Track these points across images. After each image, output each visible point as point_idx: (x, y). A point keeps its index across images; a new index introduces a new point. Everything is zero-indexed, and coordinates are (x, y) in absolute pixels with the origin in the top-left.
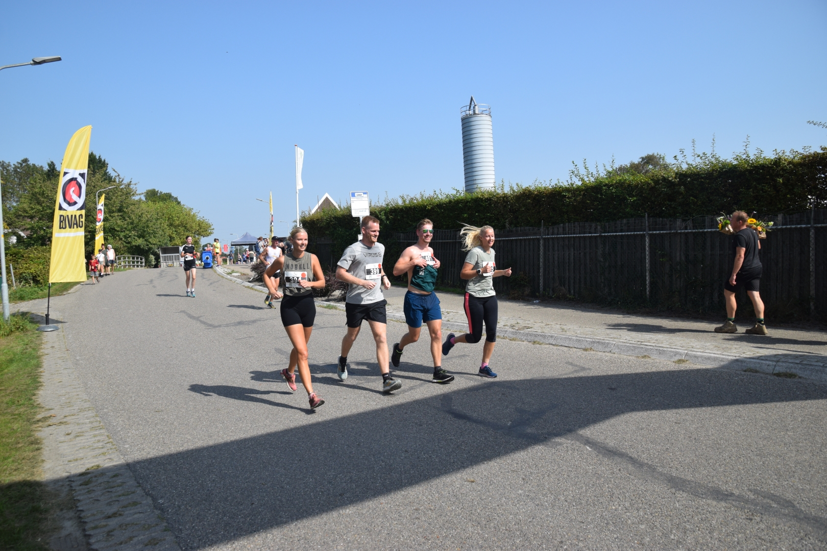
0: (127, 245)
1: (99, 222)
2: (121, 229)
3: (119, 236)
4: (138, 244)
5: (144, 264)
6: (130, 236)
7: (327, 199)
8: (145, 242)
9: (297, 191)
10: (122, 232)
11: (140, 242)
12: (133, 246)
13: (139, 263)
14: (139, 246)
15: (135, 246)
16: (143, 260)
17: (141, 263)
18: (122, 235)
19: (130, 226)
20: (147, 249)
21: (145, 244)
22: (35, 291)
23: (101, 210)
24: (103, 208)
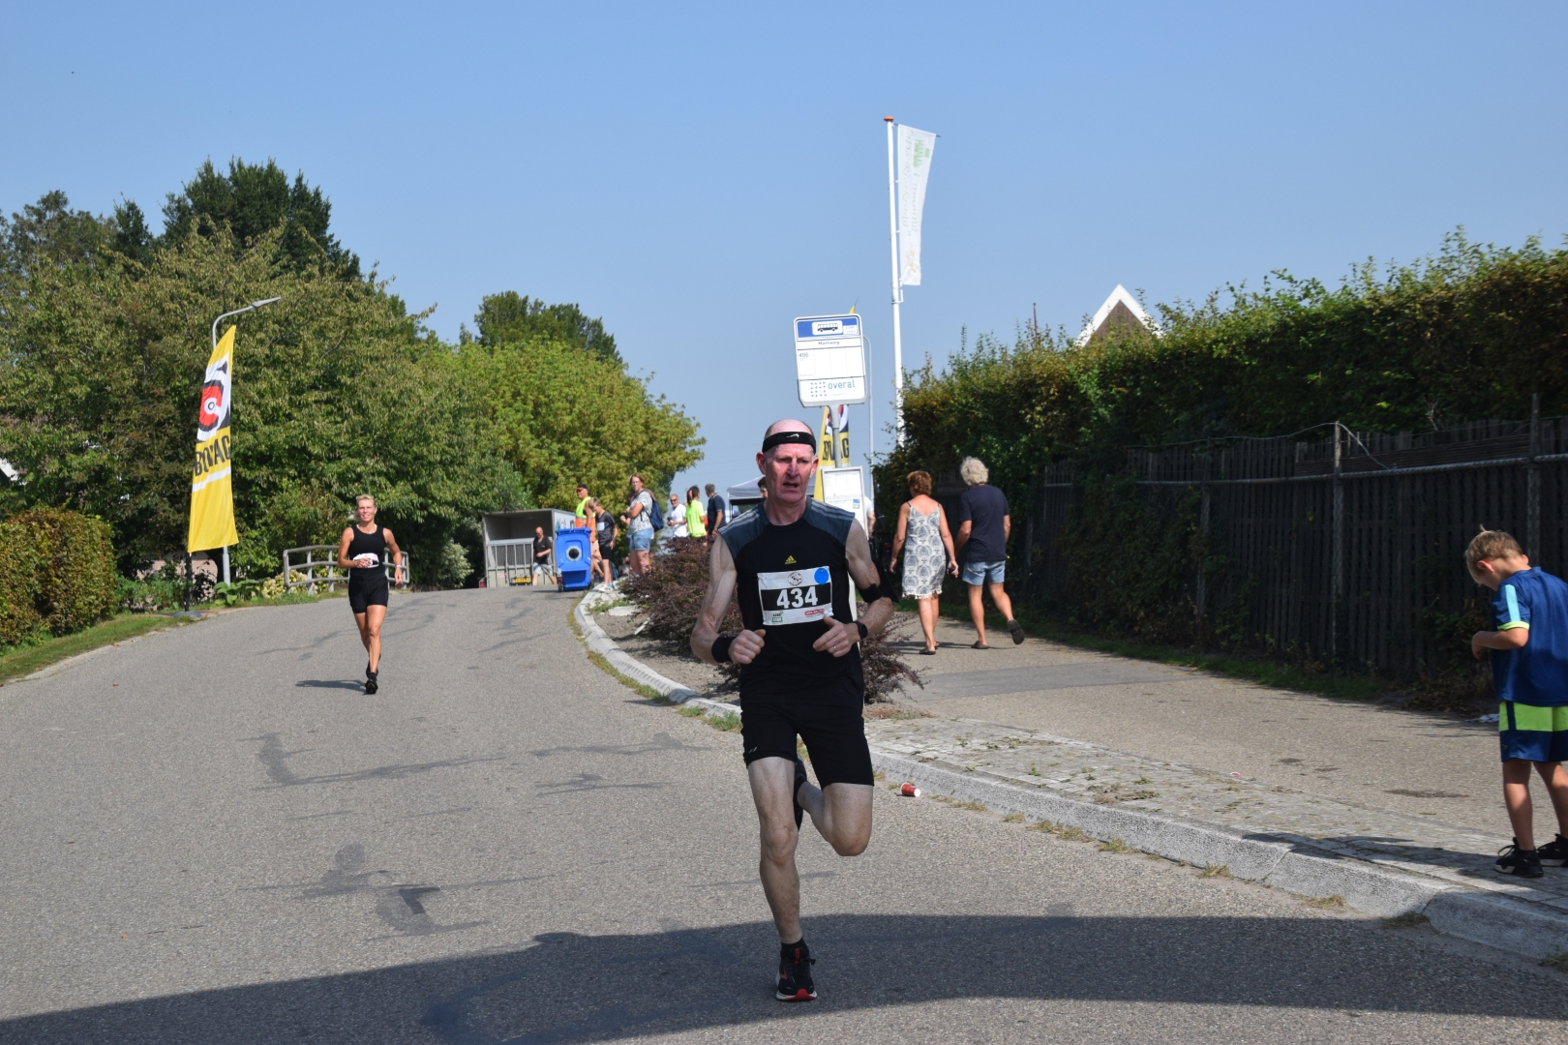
1: (208, 428)
3: (320, 476)
11: (396, 495)
18: (332, 469)
19: (360, 440)
20: (421, 520)
21: (413, 504)
23: (217, 385)
24: (226, 380)
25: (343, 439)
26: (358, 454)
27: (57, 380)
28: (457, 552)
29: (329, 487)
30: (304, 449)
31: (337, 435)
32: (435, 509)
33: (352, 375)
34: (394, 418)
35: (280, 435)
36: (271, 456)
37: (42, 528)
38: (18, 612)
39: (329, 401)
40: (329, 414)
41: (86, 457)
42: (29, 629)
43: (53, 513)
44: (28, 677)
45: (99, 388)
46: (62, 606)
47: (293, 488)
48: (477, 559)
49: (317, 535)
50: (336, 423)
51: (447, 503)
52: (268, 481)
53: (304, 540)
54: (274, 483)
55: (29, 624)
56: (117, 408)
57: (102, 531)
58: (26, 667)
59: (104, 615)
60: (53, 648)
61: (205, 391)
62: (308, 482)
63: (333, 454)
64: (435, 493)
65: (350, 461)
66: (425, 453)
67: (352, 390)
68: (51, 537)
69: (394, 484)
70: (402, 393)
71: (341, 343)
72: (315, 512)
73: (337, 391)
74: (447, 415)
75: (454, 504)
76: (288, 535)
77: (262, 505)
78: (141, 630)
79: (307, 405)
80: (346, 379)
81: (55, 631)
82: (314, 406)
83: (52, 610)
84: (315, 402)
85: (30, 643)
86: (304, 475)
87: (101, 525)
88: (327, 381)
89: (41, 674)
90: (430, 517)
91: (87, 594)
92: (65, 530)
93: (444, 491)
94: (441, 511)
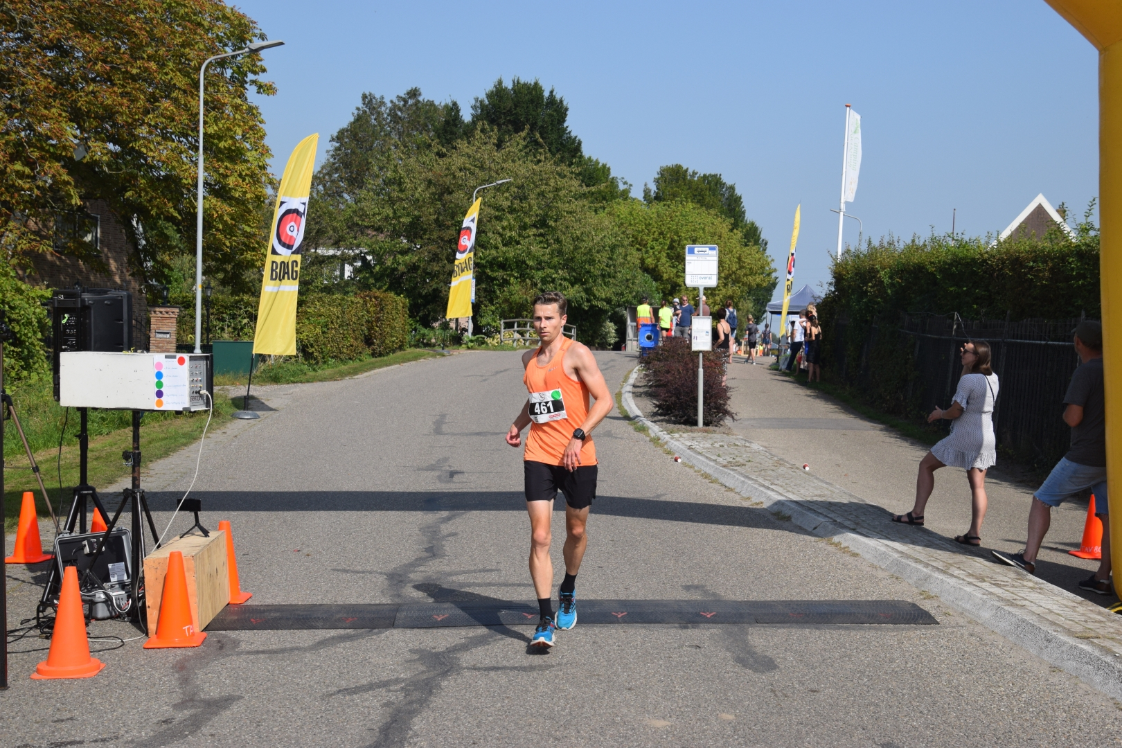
1: (463, 252)
2: (540, 263)
3: (531, 278)
6: (553, 281)
7: (1040, 210)
8: (583, 295)
9: (843, 206)
10: (538, 269)
11: (573, 293)
16: (573, 333)
18: (539, 275)
19: (556, 259)
20: (586, 308)
21: (582, 299)
22: (301, 370)
23: (469, 229)
24: (474, 227)
25: (546, 258)
26: (554, 267)
27: (395, 212)
28: (611, 327)
29: (536, 285)
30: (524, 262)
31: (543, 255)
32: (595, 303)
33: (556, 221)
34: (576, 248)
35: (511, 253)
36: (506, 265)
37: (371, 301)
38: (355, 344)
39: (541, 235)
40: (541, 242)
41: (407, 257)
42: (360, 353)
43: (378, 294)
44: (356, 377)
45: (418, 218)
46: (378, 342)
47: (516, 283)
48: (622, 333)
49: (527, 311)
50: (544, 248)
51: (602, 300)
52: (503, 278)
53: (519, 315)
54: (506, 280)
55: (360, 350)
56: (425, 231)
57: (403, 303)
58: (355, 372)
59: (401, 348)
60: (372, 363)
61: (462, 232)
62: (524, 281)
63: (540, 266)
64: (596, 292)
65: (549, 271)
66: (592, 270)
67: (554, 229)
68: (376, 306)
69: (573, 286)
70: (582, 233)
71: (552, 202)
72: (526, 299)
73: (546, 229)
74: (607, 248)
75: (608, 301)
76: (511, 311)
77: (498, 292)
78: (416, 358)
79: (529, 236)
80: (552, 223)
81: (373, 355)
82: (532, 237)
83: (373, 343)
84: (534, 235)
85: (360, 360)
86: (523, 277)
87: (403, 300)
88: (542, 223)
89: (361, 376)
90: (592, 307)
91: (392, 336)
92: (383, 303)
93: (602, 292)
94: (599, 304)
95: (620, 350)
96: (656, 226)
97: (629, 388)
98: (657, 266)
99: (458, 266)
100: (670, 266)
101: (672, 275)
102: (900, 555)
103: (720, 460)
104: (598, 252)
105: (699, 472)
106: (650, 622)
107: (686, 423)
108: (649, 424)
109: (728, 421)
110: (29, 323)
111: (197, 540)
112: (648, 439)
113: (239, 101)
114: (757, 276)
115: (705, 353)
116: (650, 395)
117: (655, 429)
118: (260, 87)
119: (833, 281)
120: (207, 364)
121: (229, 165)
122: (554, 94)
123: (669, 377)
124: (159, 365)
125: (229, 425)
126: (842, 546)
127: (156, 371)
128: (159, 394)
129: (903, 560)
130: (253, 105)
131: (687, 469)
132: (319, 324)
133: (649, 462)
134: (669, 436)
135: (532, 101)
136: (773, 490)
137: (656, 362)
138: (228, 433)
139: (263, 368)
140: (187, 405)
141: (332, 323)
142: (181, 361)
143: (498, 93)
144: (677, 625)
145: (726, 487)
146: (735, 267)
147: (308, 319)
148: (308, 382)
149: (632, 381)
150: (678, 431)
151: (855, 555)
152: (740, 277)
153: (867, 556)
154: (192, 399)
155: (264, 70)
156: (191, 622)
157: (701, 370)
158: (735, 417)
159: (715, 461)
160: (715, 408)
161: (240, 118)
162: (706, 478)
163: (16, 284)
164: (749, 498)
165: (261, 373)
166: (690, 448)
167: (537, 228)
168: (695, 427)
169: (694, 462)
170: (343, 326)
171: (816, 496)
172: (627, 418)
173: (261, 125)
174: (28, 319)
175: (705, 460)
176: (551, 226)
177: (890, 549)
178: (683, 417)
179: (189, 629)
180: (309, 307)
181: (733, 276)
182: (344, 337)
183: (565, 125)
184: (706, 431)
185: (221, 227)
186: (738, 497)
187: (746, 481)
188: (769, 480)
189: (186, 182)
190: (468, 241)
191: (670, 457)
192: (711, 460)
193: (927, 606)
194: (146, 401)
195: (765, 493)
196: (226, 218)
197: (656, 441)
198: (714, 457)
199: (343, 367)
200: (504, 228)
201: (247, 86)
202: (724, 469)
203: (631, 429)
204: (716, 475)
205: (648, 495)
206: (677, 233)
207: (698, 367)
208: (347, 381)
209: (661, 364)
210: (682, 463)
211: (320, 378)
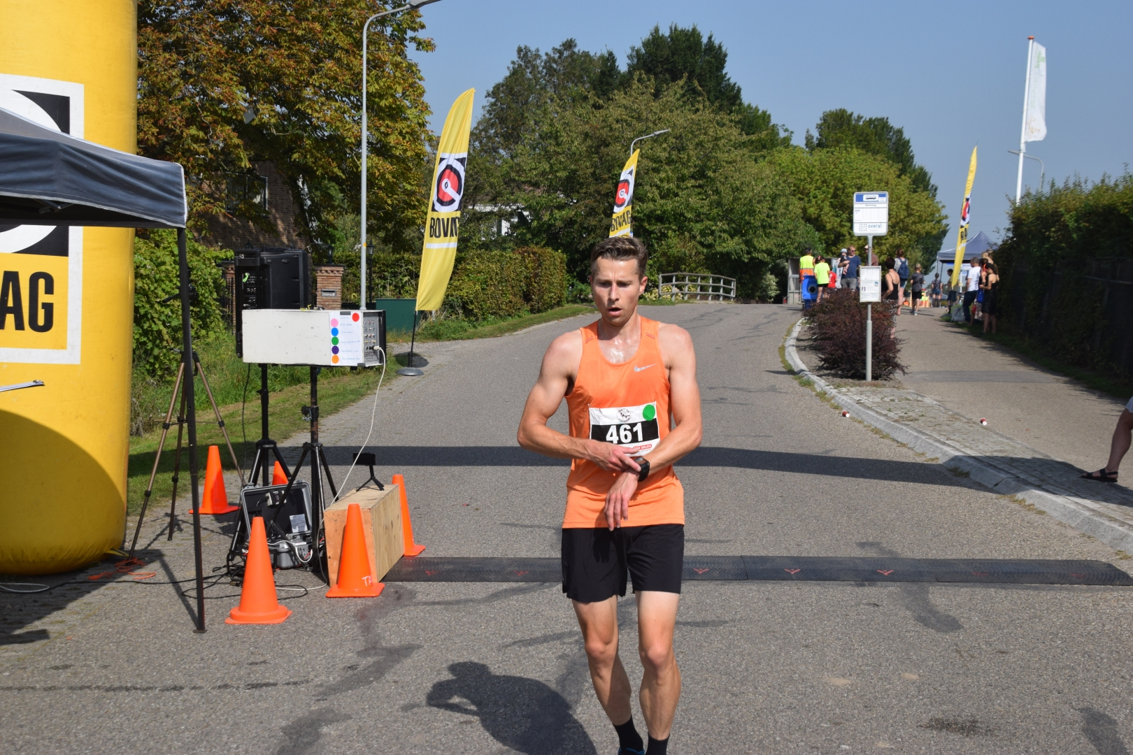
0: (705, 251)
1: (621, 205)
2: (698, 215)
3: (690, 231)
4: (725, 250)
5: (733, 294)
6: (712, 233)
8: (744, 247)
9: (1023, 146)
10: (697, 222)
11: (732, 245)
12: (717, 253)
13: (721, 290)
14: (728, 254)
15: (721, 253)
16: (733, 286)
17: (727, 291)
18: (696, 228)
19: (715, 211)
20: (746, 260)
21: (742, 251)
22: (462, 327)
23: (626, 181)
24: (632, 180)
25: (705, 210)
26: (713, 219)
27: (551, 167)
28: (771, 280)
29: (694, 237)
30: (682, 215)
31: (702, 207)
32: (755, 255)
33: (714, 171)
34: (735, 199)
35: (669, 205)
36: (663, 218)
37: (529, 256)
38: (514, 300)
40: (699, 194)
41: (563, 212)
42: (519, 309)
43: (536, 249)
44: (515, 333)
45: (574, 172)
46: (537, 298)
47: (674, 237)
48: (783, 286)
49: (685, 264)
50: (703, 199)
51: (763, 251)
52: (660, 232)
53: (677, 269)
54: (664, 233)
55: (519, 306)
56: (581, 184)
57: (561, 259)
58: (515, 328)
59: (559, 304)
60: (531, 319)
61: (620, 185)
62: (683, 234)
64: (756, 244)
65: (708, 223)
66: (752, 221)
67: (712, 180)
68: (534, 261)
69: (732, 237)
70: (742, 183)
71: (710, 152)
72: (684, 252)
73: (705, 180)
74: (768, 198)
75: (769, 252)
76: (669, 264)
77: (656, 245)
78: (574, 313)
79: (687, 188)
80: (710, 174)
81: (532, 311)
82: (691, 189)
83: (531, 299)
84: (692, 186)
85: (519, 316)
86: (681, 229)
87: (561, 255)
88: (701, 174)
89: (520, 333)
90: (752, 259)
91: (550, 292)
92: (541, 258)
93: (763, 243)
94: (760, 256)
95: (781, 303)
96: (819, 174)
97: (793, 342)
98: (819, 216)
99: (615, 220)
100: (833, 215)
101: (835, 225)
102: (1091, 513)
103: (891, 414)
104: (759, 202)
105: (869, 427)
106: (825, 579)
107: (853, 377)
108: (815, 378)
109: (898, 375)
110: (206, 283)
111: (372, 493)
112: (814, 393)
113: (399, 59)
114: (927, 223)
115: (873, 304)
116: (815, 348)
117: (821, 383)
118: (419, 44)
119: (1011, 226)
120: (380, 320)
121: (390, 124)
122: (713, 39)
123: (835, 330)
124: (334, 322)
125: (394, 382)
126: (1027, 503)
127: (332, 328)
128: (335, 350)
129: (1095, 518)
130: (413, 62)
131: (856, 424)
132: (478, 280)
133: (815, 417)
134: (836, 390)
135: (690, 48)
136: (949, 445)
137: (821, 315)
138: (394, 389)
139: (424, 325)
140: (361, 361)
141: (491, 279)
142: (356, 318)
143: (655, 42)
144: (852, 583)
145: (898, 442)
146: (903, 214)
147: (468, 276)
148: (469, 338)
149: (795, 334)
150: (846, 385)
151: (1041, 513)
152: (908, 225)
153: (1055, 514)
154: (366, 355)
155: (423, 27)
156: (369, 573)
157: (870, 322)
158: (906, 370)
159: (886, 415)
160: (885, 361)
161: (400, 75)
162: (876, 433)
163: (193, 246)
164: (923, 454)
165: (423, 330)
166: (858, 402)
167: (696, 179)
168: (864, 381)
169: (863, 416)
170: (502, 282)
171: (996, 451)
172: (791, 372)
173: (420, 83)
174: (205, 279)
175: (875, 415)
176: (710, 177)
177: (1080, 507)
178: (850, 371)
179: (367, 579)
180: (468, 264)
181: (901, 225)
182: (504, 294)
183: (724, 72)
184: (875, 386)
185: (383, 184)
186: (911, 453)
187: (920, 436)
188: (945, 435)
189: (350, 141)
190: (625, 195)
191: (838, 411)
192: (881, 414)
193: (1124, 566)
194: (323, 358)
195: (941, 449)
196: (388, 176)
197: (822, 395)
198: (884, 412)
199: (503, 324)
200: (661, 180)
201: (407, 43)
202: (896, 424)
203: (795, 383)
204: (887, 430)
205: (816, 450)
206: (840, 181)
207: (866, 319)
208: (507, 338)
209: (827, 317)
210: (851, 418)
211: (480, 335)
